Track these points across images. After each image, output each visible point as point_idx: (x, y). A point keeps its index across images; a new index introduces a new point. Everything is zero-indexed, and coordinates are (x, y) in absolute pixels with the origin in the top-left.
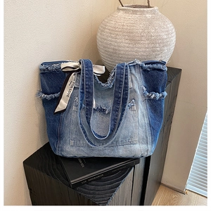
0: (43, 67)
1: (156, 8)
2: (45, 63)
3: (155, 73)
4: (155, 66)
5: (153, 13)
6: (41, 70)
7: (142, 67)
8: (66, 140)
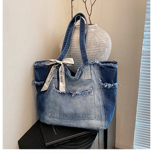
0: (36, 64)
1: (96, 25)
2: (37, 62)
3: (108, 69)
4: (108, 64)
5: (95, 28)
6: (34, 66)
7: (98, 65)
8: (46, 113)
